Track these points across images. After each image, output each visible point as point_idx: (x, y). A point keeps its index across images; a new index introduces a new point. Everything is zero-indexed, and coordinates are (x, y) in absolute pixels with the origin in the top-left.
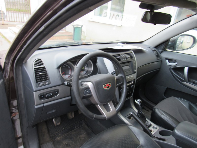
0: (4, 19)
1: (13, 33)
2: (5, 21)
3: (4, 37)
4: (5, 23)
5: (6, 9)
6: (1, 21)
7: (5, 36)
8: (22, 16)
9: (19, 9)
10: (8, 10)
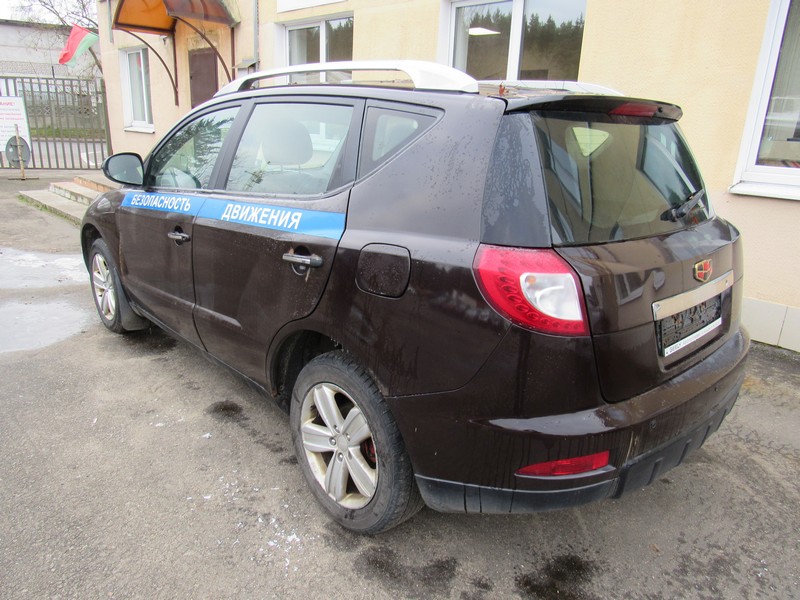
0: (24, 161)
1: (68, 195)
2: (26, 168)
3: (45, 207)
4: (29, 174)
5: (30, 129)
6: (17, 171)
7: (48, 204)
8: (75, 151)
9: (55, 128)
10: (36, 133)
